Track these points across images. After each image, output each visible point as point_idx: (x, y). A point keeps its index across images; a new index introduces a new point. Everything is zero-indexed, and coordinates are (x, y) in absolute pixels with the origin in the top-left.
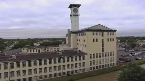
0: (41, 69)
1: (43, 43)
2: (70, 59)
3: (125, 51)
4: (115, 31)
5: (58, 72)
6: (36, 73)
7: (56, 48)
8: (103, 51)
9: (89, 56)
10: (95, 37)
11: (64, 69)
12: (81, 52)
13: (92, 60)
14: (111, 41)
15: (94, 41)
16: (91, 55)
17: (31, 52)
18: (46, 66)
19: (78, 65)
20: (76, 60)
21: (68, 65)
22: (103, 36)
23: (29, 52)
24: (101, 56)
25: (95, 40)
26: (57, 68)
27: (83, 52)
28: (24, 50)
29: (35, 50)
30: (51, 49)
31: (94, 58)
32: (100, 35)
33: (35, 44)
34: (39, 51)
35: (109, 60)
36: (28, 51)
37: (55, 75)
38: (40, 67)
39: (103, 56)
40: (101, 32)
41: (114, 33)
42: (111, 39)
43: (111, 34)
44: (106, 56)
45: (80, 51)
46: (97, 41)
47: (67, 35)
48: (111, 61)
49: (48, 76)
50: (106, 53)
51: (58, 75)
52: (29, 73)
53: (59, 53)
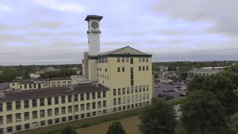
0: (43, 111)
1: (45, 74)
2: (85, 96)
3: (171, 84)
4: (150, 56)
5: (67, 115)
6: (36, 116)
7: (67, 81)
8: (132, 84)
9: (113, 91)
10: (121, 65)
11: (77, 110)
12: (102, 86)
13: (117, 97)
14: (144, 69)
15: (119, 71)
16: (115, 90)
17: (26, 87)
18: (50, 107)
19: (97, 105)
20: (94, 98)
21: (82, 105)
22: (132, 63)
23: (23, 88)
24: (130, 91)
25: (121, 70)
26: (67, 109)
27: (104, 87)
28: (14, 85)
29: (32, 86)
30: (58, 83)
31: (119, 94)
32: (128, 61)
33: (32, 75)
34: (39, 86)
35: (141, 97)
36: (21, 87)
37: (64, 119)
38: (42, 108)
39: (132, 92)
40: (130, 58)
41: (149, 59)
42: (144, 67)
43: (144, 61)
44: (136, 91)
45: (100, 85)
46: (123, 70)
47: (83, 60)
48: (144, 98)
49: (54, 121)
50: (136, 87)
51: (67, 119)
52: (25, 118)
53: (69, 89)
